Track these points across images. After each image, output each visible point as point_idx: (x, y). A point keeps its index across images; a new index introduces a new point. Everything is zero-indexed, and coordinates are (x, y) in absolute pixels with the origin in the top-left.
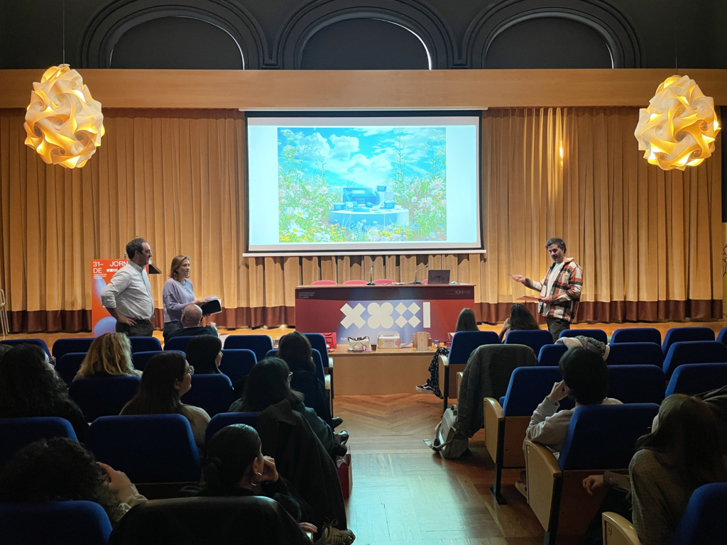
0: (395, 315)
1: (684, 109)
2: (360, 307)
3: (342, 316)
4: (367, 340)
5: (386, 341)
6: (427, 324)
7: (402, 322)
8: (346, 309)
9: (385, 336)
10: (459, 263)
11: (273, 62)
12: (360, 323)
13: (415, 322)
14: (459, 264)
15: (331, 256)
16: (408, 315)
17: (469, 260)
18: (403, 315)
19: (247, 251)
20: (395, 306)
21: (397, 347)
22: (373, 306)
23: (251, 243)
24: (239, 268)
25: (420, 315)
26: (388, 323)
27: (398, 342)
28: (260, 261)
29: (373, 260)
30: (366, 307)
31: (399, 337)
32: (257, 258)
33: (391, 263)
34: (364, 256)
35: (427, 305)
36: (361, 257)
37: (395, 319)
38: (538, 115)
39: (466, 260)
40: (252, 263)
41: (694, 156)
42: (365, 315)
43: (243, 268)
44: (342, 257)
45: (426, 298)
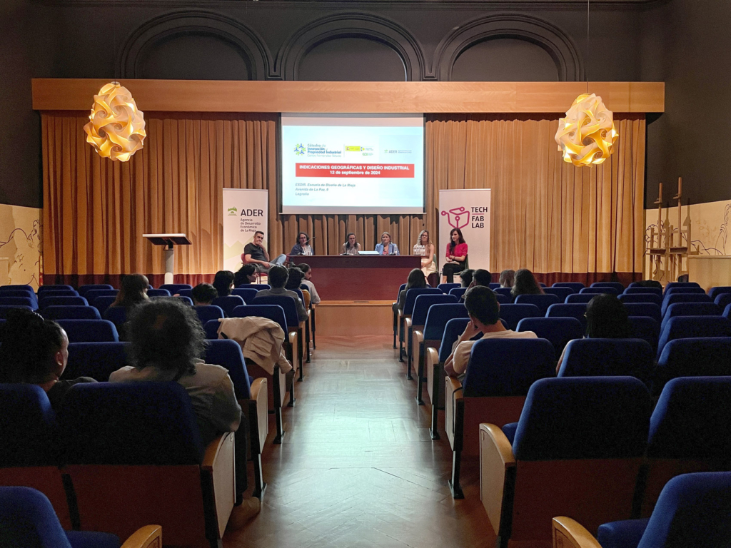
1: (590, 121)
11: (277, 73)
41: (597, 156)
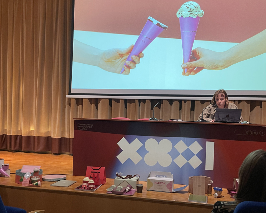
0: (174, 154)
2: (137, 142)
3: (119, 150)
4: (135, 179)
5: (157, 182)
6: (210, 166)
7: (181, 161)
8: (122, 143)
9: (156, 176)
10: (252, 109)
12: (136, 159)
13: (195, 162)
14: (251, 111)
15: (135, 100)
16: (188, 155)
17: (261, 107)
18: (182, 154)
19: (70, 94)
20: (174, 144)
21: (169, 190)
22: (151, 142)
23: (72, 87)
25: (202, 155)
26: (166, 162)
27: (170, 185)
28: (79, 101)
29: (171, 104)
30: (143, 143)
31: (171, 180)
32: (77, 99)
33: (186, 107)
34: (163, 100)
35: (211, 146)
36: (161, 101)
37: (173, 158)
39: (259, 107)
40: (73, 103)
42: (142, 151)
44: (144, 101)
45: (210, 138)
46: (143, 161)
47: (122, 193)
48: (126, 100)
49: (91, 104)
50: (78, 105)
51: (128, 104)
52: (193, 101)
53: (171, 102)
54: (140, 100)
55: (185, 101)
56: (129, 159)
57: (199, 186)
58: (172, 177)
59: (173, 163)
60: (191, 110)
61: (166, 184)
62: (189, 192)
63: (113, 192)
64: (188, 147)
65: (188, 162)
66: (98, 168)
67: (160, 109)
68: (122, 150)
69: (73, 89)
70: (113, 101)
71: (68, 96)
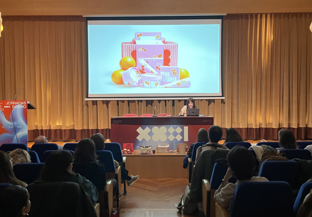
0: (168, 134)
4: (150, 148)
5: (162, 148)
6: (186, 139)
9: (161, 145)
12: (148, 138)
13: (179, 138)
14: (209, 105)
15: (135, 100)
16: (175, 134)
17: (214, 103)
18: (172, 134)
19: (87, 97)
20: (168, 129)
21: (167, 152)
22: (155, 128)
24: (83, 107)
25: (182, 134)
26: (164, 139)
27: (168, 149)
28: (95, 103)
29: (159, 103)
30: (151, 129)
32: (93, 101)
33: (169, 104)
34: (154, 100)
35: (186, 128)
36: (152, 101)
37: (168, 136)
38: (256, 18)
40: (90, 104)
42: (151, 134)
43: (85, 107)
44: (141, 101)
45: (186, 124)
46: (151, 139)
47: (147, 154)
48: (128, 101)
49: (104, 104)
50: (93, 105)
51: (130, 103)
52: (173, 101)
53: (159, 101)
54: (138, 101)
55: (169, 100)
56: (144, 139)
57: (182, 148)
58: (169, 145)
59: (168, 139)
60: (173, 106)
61: (167, 148)
62: (177, 152)
63: (142, 154)
64: (175, 129)
65: (175, 138)
66: (130, 144)
67: (152, 105)
68: (139, 134)
69: (89, 94)
70: (119, 102)
71: (86, 99)
